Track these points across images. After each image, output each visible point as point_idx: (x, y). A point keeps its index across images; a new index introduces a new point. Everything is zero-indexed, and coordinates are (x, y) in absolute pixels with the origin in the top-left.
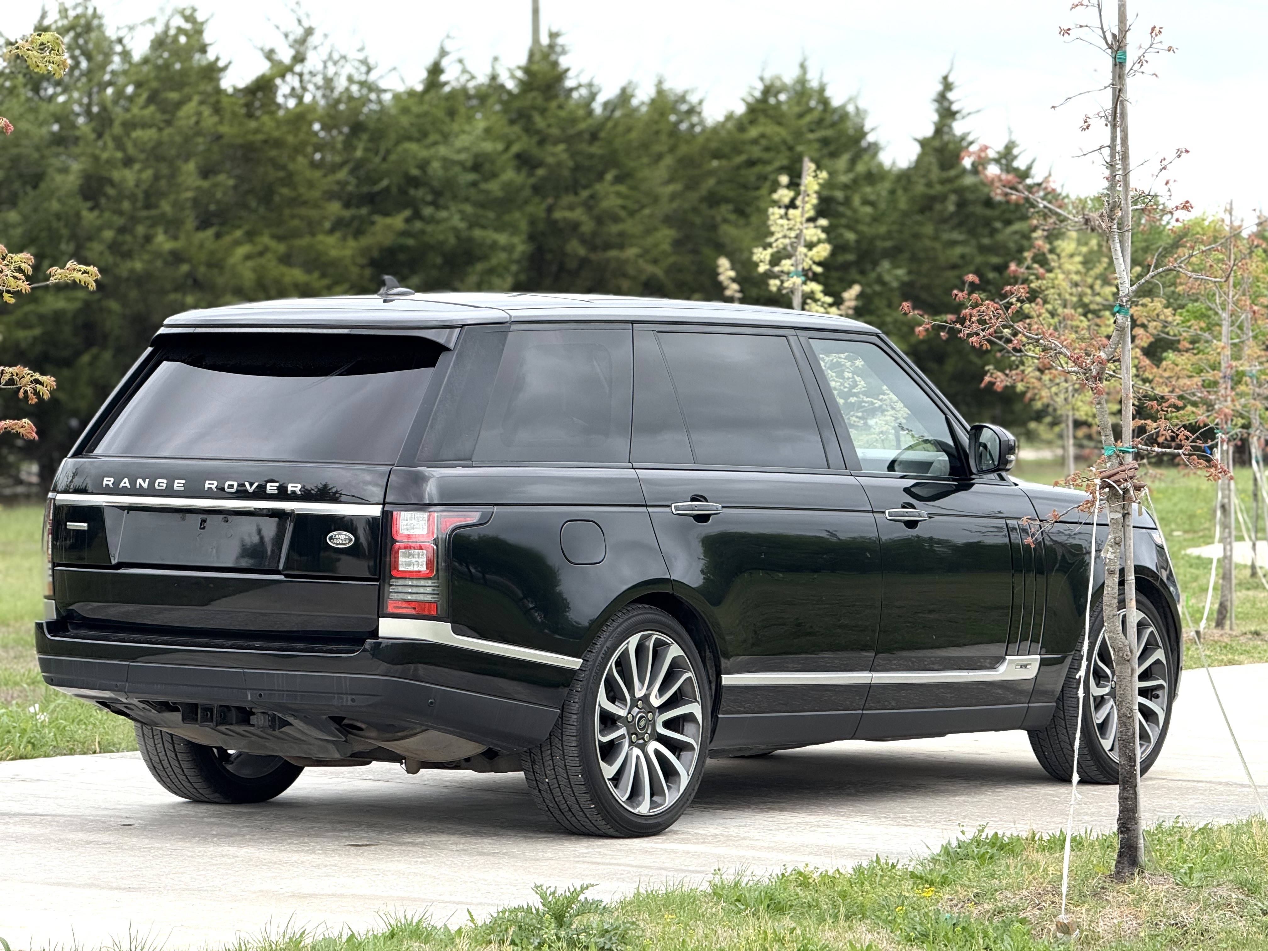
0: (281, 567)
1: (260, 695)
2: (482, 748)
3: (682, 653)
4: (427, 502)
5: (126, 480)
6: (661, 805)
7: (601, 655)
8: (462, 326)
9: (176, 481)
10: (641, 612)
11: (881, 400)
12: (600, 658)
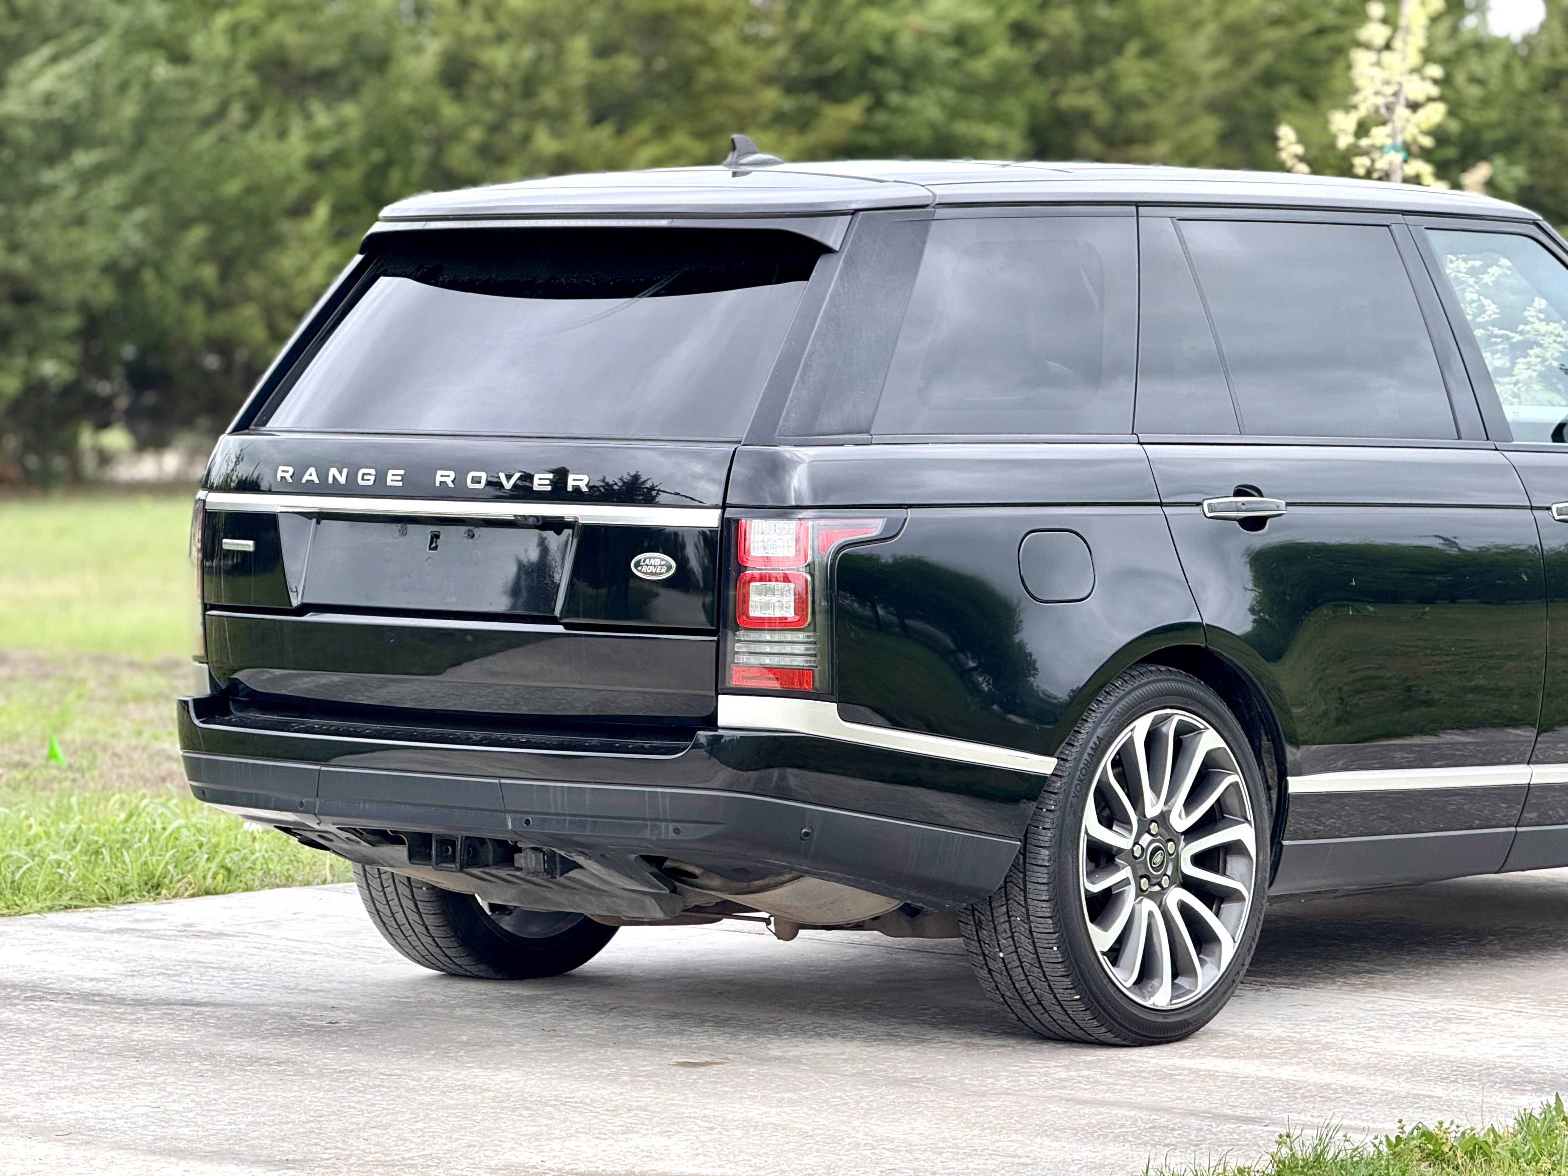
0: (557, 613)
1: (527, 822)
2: (893, 904)
3: (1222, 744)
4: (793, 503)
5: (312, 470)
6: (1190, 991)
7: (1089, 750)
8: (855, 212)
9: (391, 472)
10: (1154, 678)
11: (1521, 333)
12: (1086, 756)
